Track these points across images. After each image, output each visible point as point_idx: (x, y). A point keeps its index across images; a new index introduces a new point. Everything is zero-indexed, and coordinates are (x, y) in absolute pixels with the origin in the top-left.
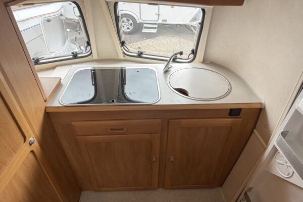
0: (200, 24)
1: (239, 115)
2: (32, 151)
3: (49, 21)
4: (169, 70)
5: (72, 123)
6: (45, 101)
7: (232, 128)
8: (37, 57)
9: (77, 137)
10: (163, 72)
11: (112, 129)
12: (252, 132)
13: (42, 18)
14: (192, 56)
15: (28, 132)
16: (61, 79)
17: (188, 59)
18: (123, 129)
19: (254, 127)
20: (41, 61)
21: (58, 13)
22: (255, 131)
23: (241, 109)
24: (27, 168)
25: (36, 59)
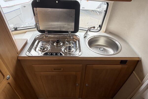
0: (105, 11)
1: (126, 63)
2: (9, 83)
3: (24, 7)
4: (87, 36)
5: (33, 65)
6: (18, 53)
7: (121, 70)
8: (16, 27)
9: (36, 73)
10: (83, 37)
11: (54, 69)
12: (132, 72)
13: (21, 5)
14: (99, 28)
15: (6, 72)
16: (27, 40)
17: (97, 30)
18: (60, 69)
19: (134, 70)
20: (18, 29)
21: (29, 3)
22: (134, 72)
23: (127, 60)
24: (5, 93)
25: (15, 28)
